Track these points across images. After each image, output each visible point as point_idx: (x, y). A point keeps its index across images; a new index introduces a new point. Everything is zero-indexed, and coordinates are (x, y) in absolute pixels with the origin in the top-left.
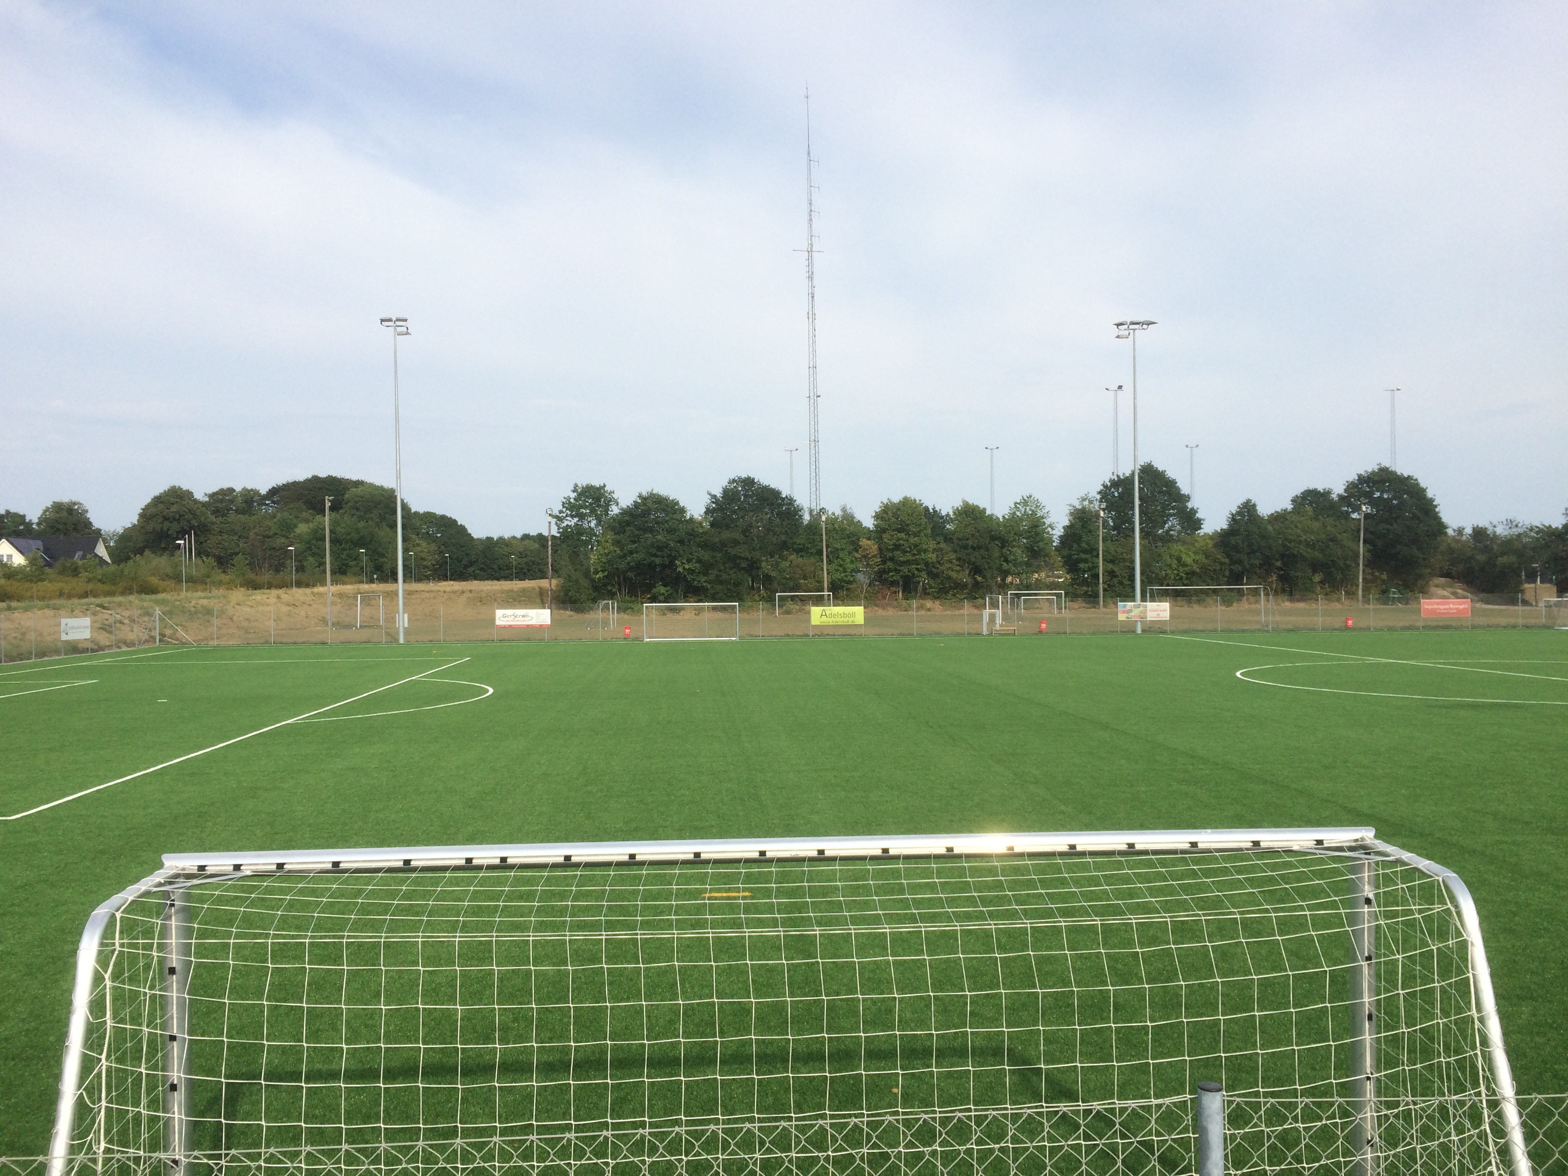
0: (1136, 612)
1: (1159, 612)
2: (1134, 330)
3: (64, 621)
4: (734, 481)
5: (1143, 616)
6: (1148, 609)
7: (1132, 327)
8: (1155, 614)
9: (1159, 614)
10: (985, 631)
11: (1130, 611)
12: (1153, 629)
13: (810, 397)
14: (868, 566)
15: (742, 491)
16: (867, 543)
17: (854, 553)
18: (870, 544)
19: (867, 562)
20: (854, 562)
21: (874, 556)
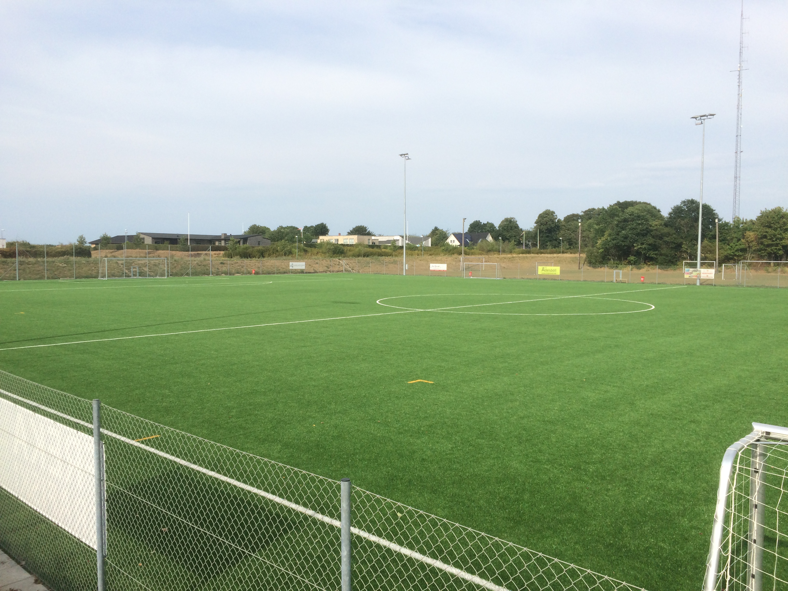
0: (695, 274)
1: (708, 274)
2: (704, 119)
3: (291, 263)
4: (684, 202)
5: (699, 276)
7: (702, 118)
8: (705, 275)
9: (707, 276)
10: (615, 281)
11: (691, 273)
12: (705, 283)
13: (736, 152)
14: (749, 247)
15: (685, 207)
16: (749, 234)
17: (742, 240)
18: (751, 235)
19: (749, 244)
20: (740, 245)
21: (752, 241)
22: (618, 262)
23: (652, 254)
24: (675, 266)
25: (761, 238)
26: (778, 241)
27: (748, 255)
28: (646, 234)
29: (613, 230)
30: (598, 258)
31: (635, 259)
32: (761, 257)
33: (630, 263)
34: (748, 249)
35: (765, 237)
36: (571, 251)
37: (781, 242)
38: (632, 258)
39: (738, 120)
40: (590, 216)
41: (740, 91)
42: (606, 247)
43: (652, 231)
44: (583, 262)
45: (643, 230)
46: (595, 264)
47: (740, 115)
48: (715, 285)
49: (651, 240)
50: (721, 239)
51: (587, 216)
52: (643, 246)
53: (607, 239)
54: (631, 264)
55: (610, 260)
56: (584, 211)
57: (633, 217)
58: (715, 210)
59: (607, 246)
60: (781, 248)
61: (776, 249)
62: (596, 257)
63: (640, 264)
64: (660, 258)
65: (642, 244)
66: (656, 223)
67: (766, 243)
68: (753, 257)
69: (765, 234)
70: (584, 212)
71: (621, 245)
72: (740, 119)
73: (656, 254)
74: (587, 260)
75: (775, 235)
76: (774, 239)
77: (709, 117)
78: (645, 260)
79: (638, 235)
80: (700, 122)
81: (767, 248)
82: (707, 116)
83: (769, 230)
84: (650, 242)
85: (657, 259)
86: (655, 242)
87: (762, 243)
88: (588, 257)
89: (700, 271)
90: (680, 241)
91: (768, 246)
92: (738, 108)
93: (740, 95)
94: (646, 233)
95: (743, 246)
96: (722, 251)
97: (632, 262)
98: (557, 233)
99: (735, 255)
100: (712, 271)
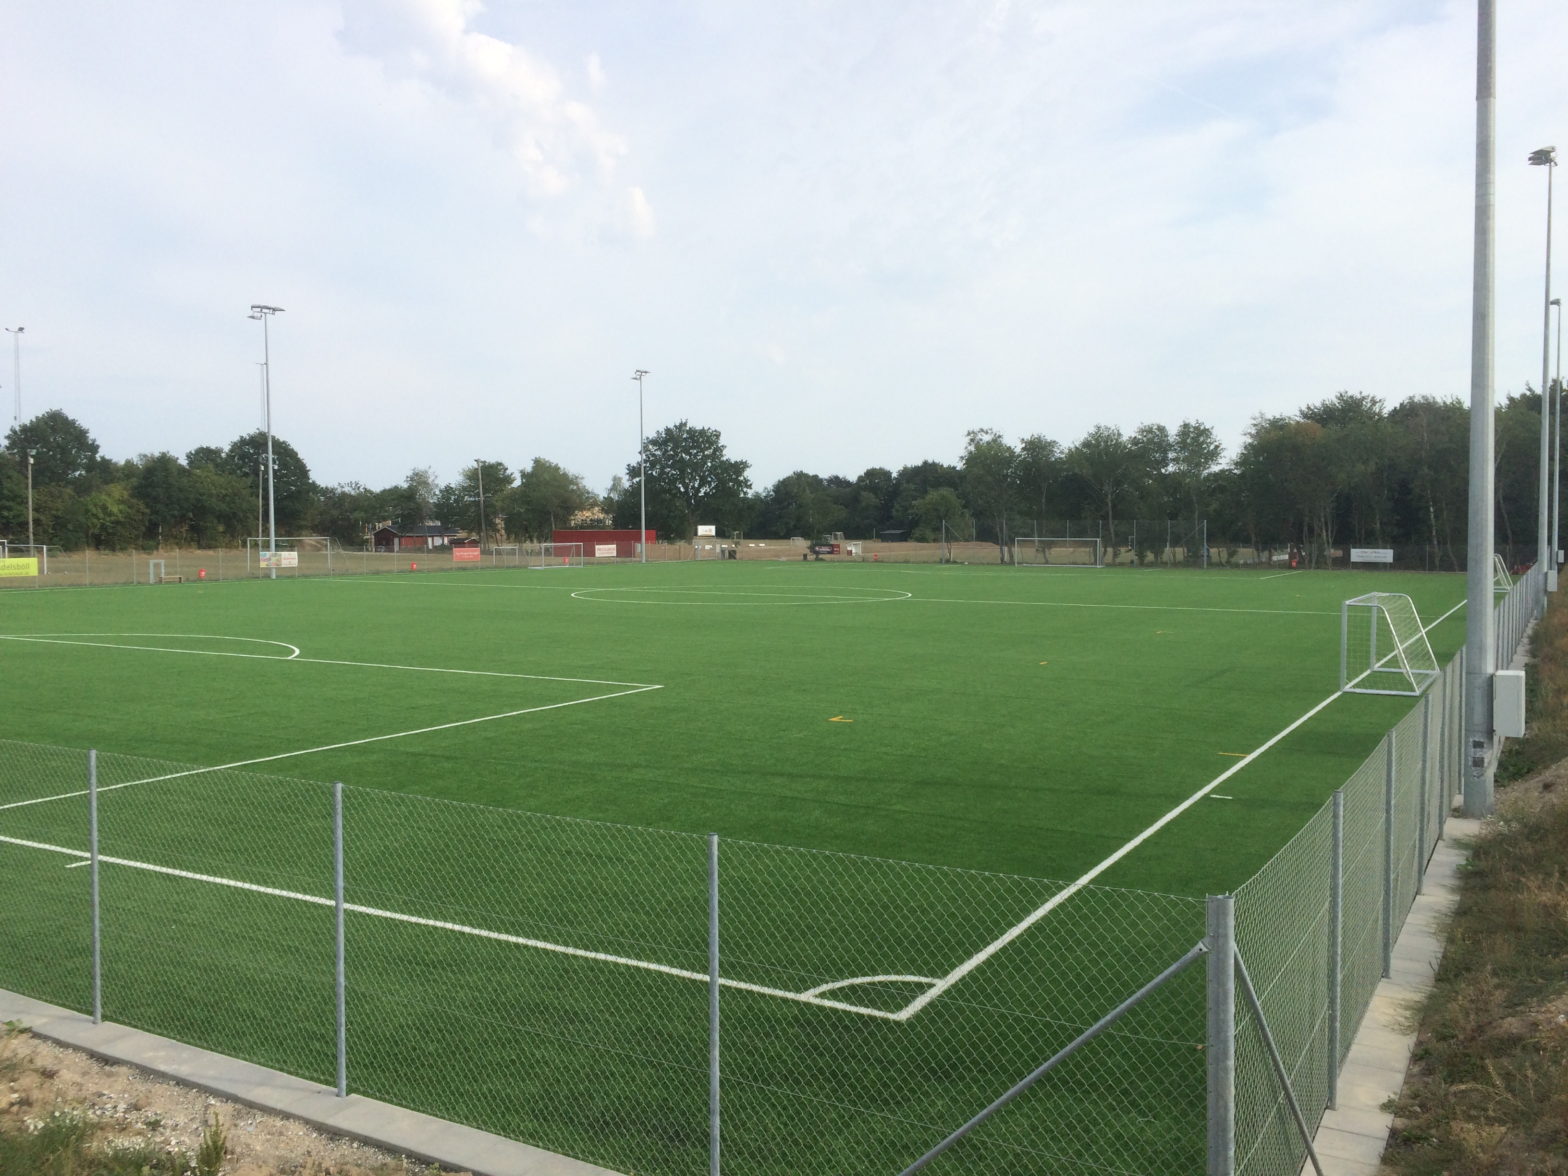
0: (270, 560)
2: (265, 313)
5: (277, 564)
6: (280, 557)
7: (264, 310)
8: (286, 562)
9: (289, 562)
12: (287, 575)
48: (301, 577)
89: (278, 555)
100: (295, 554)
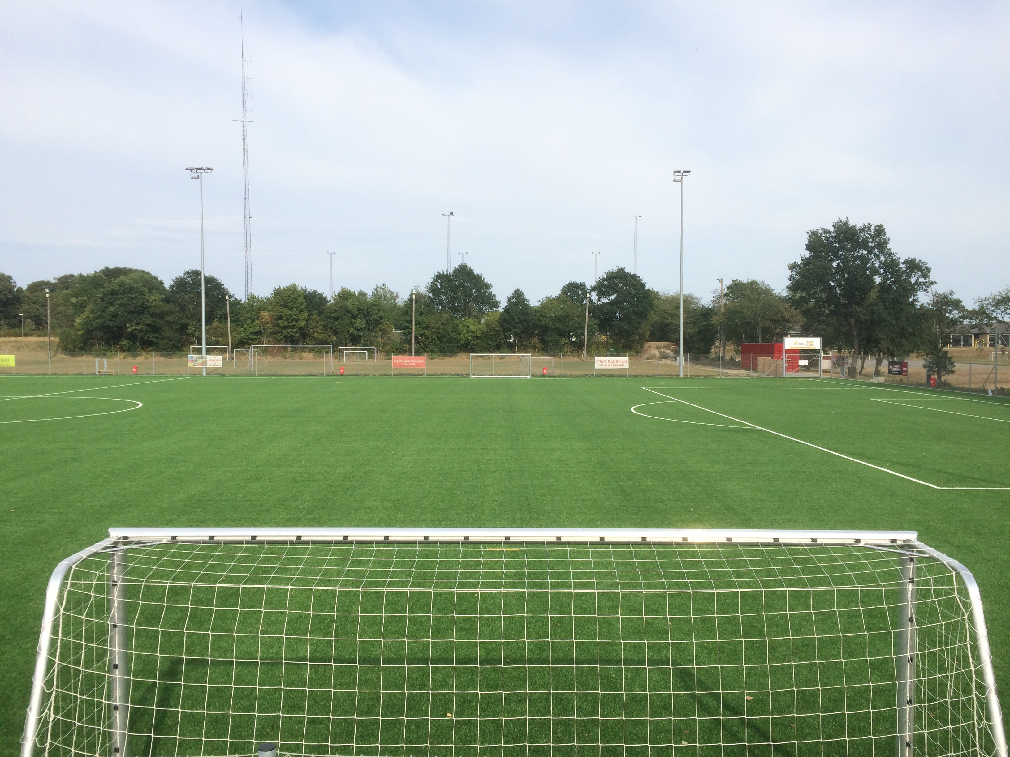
0: (200, 361)
1: (215, 362)
2: (201, 173)
4: (188, 273)
5: (204, 364)
6: (208, 359)
7: (199, 171)
8: (212, 363)
9: (215, 364)
10: (97, 373)
11: (196, 361)
12: (213, 373)
13: (245, 218)
14: (264, 329)
15: (189, 279)
16: (264, 314)
17: (256, 321)
18: (265, 315)
19: (264, 326)
20: (255, 326)
21: (267, 323)
22: (106, 348)
23: (151, 337)
24: (181, 353)
25: (277, 319)
26: (294, 323)
27: (264, 339)
28: (143, 312)
29: (97, 305)
30: (77, 343)
31: (129, 343)
32: (278, 341)
33: (122, 349)
34: (263, 332)
35: (281, 318)
36: (39, 333)
37: (298, 323)
38: (125, 342)
39: (245, 179)
40: (67, 284)
41: (246, 145)
42: (88, 328)
43: (150, 307)
44: (55, 349)
45: (138, 306)
46: (73, 351)
47: (246, 174)
48: (224, 375)
49: (149, 320)
50: (233, 319)
51: (63, 285)
52: (140, 327)
53: (88, 317)
54: (124, 351)
55: (94, 345)
56: (58, 277)
57: (123, 288)
58: (223, 285)
59: (90, 327)
60: (298, 331)
61: (292, 331)
62: (75, 341)
63: (135, 350)
64: (162, 343)
65: (137, 324)
66: (155, 298)
67: (282, 325)
68: (269, 341)
69: (280, 314)
70: (58, 280)
71: (108, 326)
72: (247, 179)
73: (156, 338)
74: (61, 345)
75: (291, 316)
76: (290, 321)
77: (206, 171)
78: (142, 345)
79: (130, 312)
80: (196, 175)
81: (284, 331)
82: (204, 170)
83: (285, 310)
84: (148, 322)
85: (158, 343)
86: (155, 322)
87: (277, 325)
88: (62, 341)
89: (206, 358)
90: (185, 321)
91: (285, 328)
92: (244, 165)
93: (246, 151)
94: (143, 309)
95: (257, 329)
96: (235, 334)
97: (125, 348)
98: (17, 307)
99: (250, 339)
100: (220, 357)
